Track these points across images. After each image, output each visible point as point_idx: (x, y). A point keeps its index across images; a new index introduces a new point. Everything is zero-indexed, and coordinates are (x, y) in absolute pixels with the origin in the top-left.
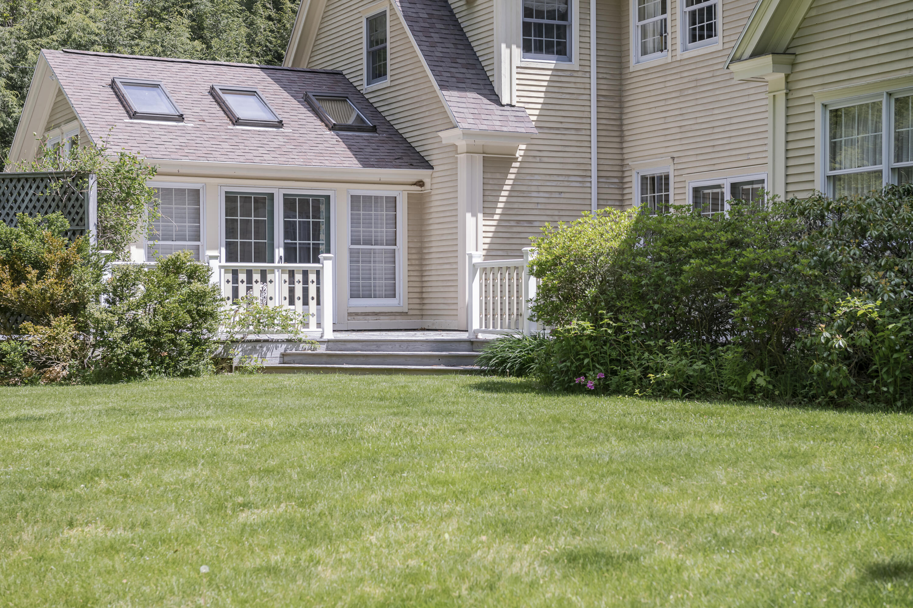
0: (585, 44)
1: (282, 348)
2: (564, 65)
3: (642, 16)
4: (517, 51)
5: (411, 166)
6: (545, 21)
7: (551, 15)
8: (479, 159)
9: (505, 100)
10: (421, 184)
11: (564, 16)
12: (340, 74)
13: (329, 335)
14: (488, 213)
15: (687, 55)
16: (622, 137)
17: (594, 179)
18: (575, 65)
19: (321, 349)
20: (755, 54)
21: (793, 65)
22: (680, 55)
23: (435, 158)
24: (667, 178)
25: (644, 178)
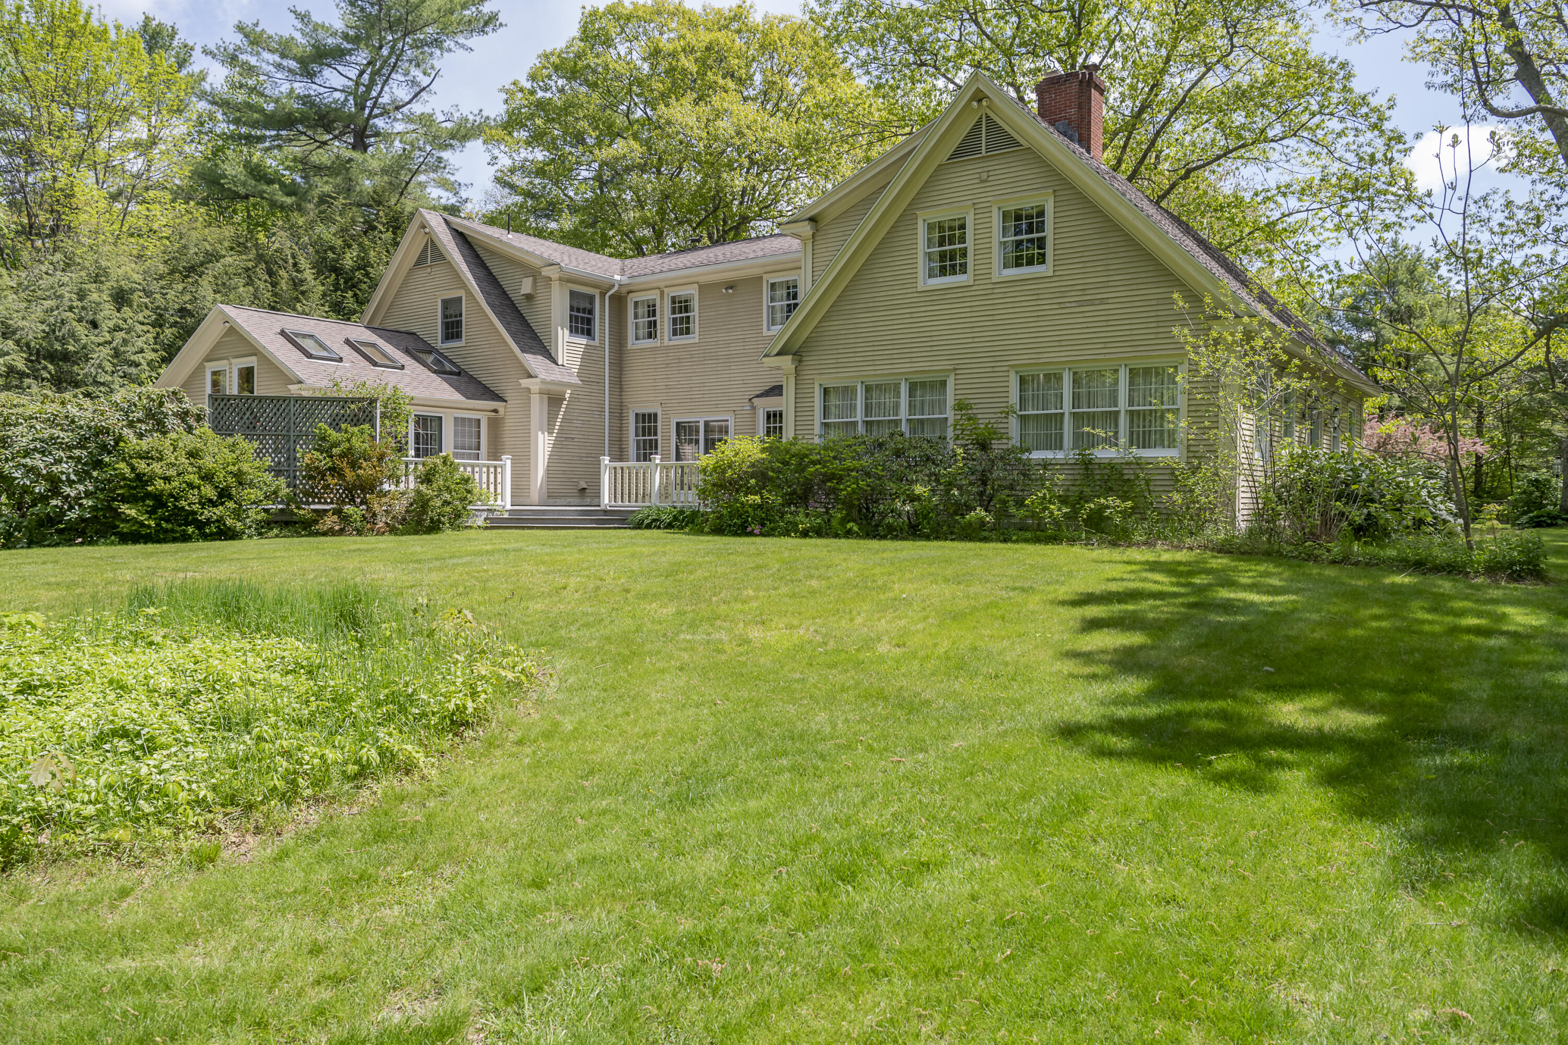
0: (602, 331)
1: (485, 515)
2: (591, 343)
3: (636, 317)
4: (567, 332)
5: (493, 400)
6: (581, 315)
7: (584, 311)
8: (546, 397)
9: (560, 362)
10: (496, 411)
11: (591, 312)
12: (414, 334)
13: (509, 507)
14: (550, 433)
15: (672, 343)
16: (621, 389)
17: (607, 414)
18: (596, 342)
19: (506, 516)
20: (779, 354)
21: (800, 361)
22: (666, 342)
23: (508, 395)
24: (656, 415)
25: (637, 415)
